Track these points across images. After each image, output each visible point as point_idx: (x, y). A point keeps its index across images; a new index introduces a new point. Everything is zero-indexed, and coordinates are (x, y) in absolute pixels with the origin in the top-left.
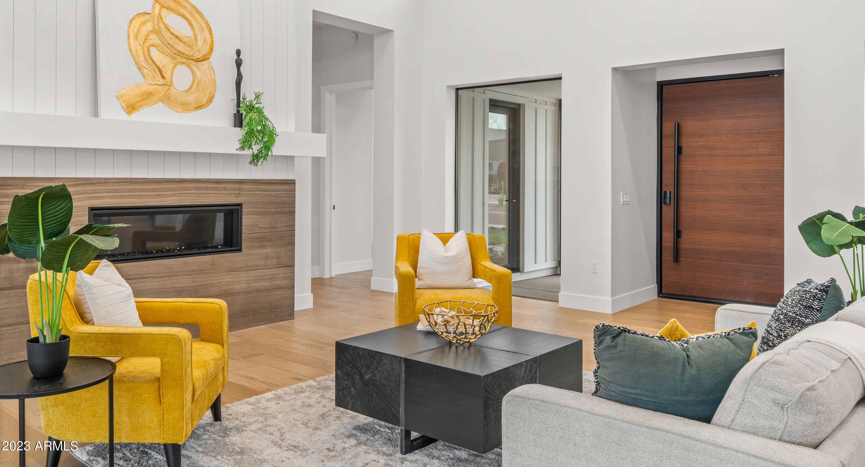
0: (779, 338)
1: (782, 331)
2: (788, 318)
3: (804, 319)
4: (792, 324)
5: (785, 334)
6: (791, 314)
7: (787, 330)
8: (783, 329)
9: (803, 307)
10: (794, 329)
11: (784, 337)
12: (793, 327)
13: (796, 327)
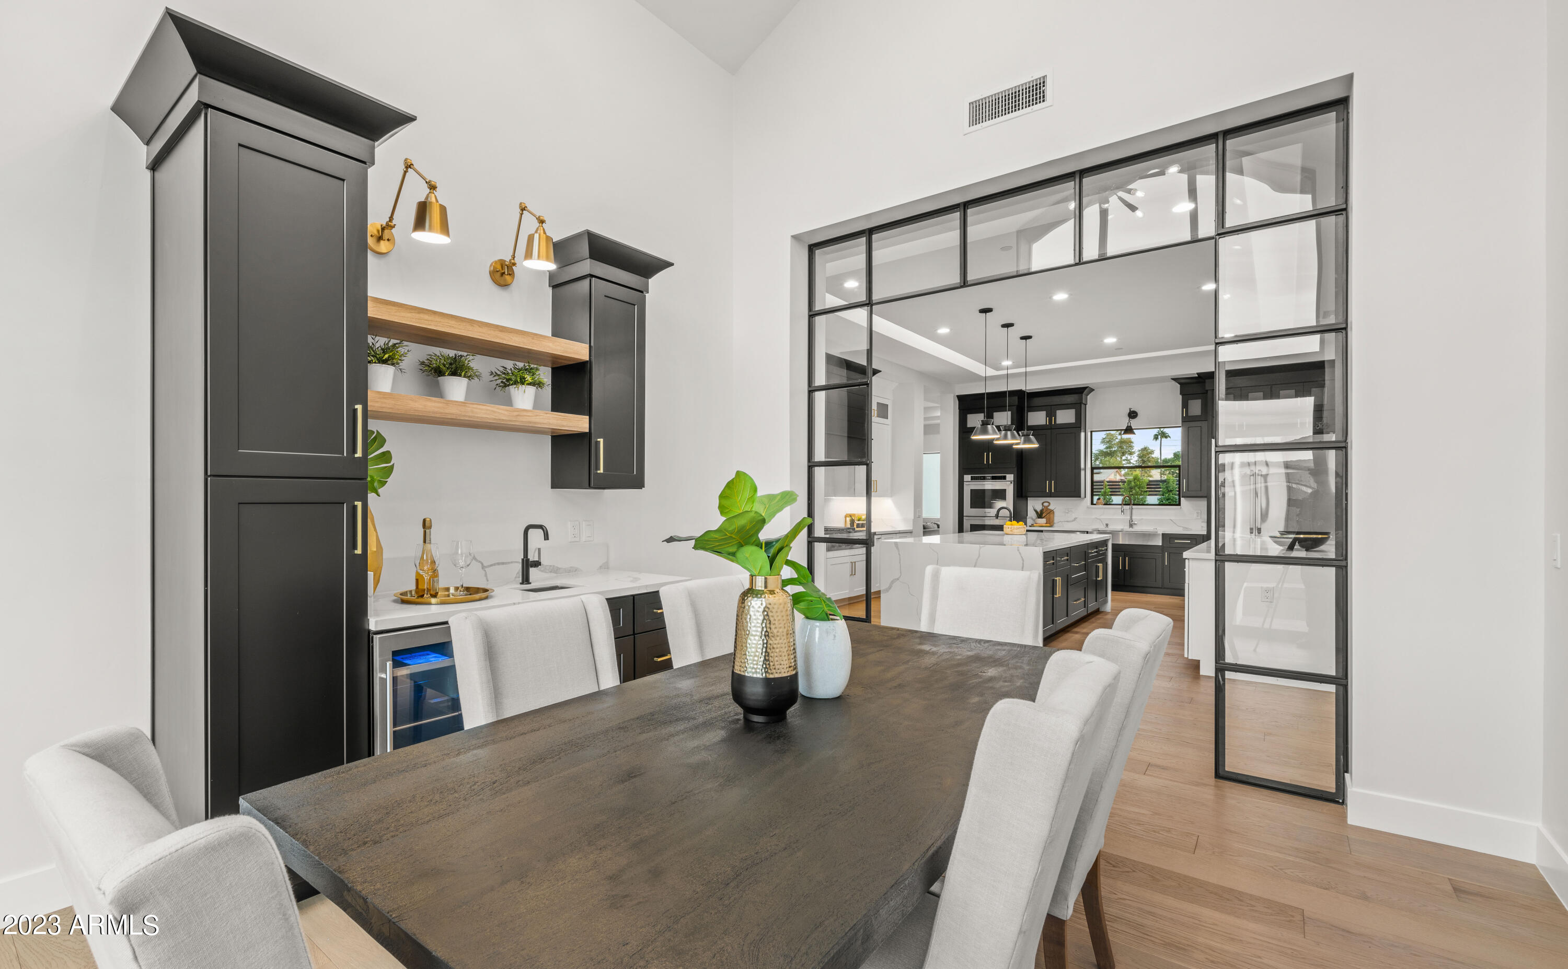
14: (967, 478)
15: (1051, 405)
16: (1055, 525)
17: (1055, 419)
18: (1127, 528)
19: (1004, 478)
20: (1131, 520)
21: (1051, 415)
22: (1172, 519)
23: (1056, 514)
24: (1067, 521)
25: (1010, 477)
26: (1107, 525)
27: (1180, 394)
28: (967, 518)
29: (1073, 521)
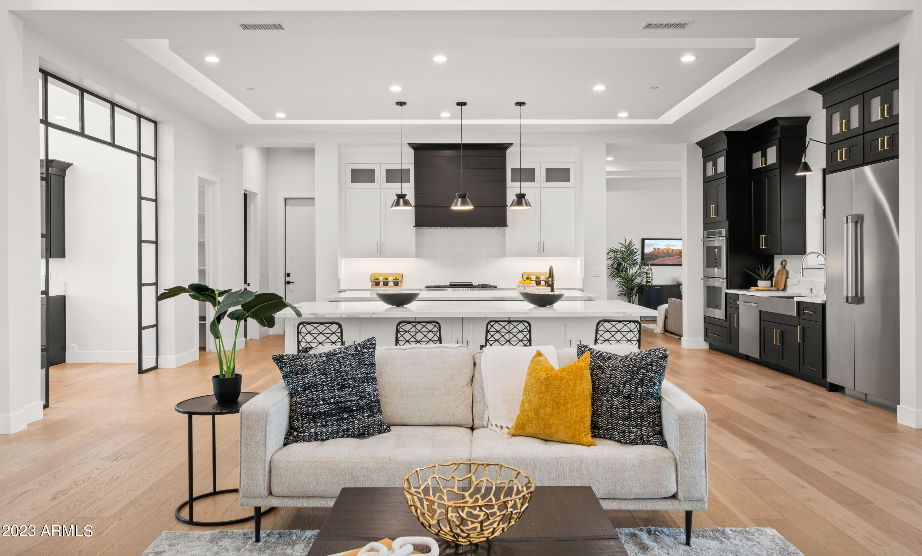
0: (364, 399)
1: (362, 392)
2: (361, 380)
3: (373, 374)
4: (368, 383)
5: (367, 392)
6: (360, 376)
7: (367, 389)
8: (362, 390)
9: (368, 366)
10: (371, 385)
11: (368, 395)
12: (370, 384)
13: (372, 383)
14: (705, 233)
15: (764, 143)
16: (788, 289)
17: (766, 160)
21: (764, 155)
25: (724, 231)
26: (811, 289)
28: (706, 279)
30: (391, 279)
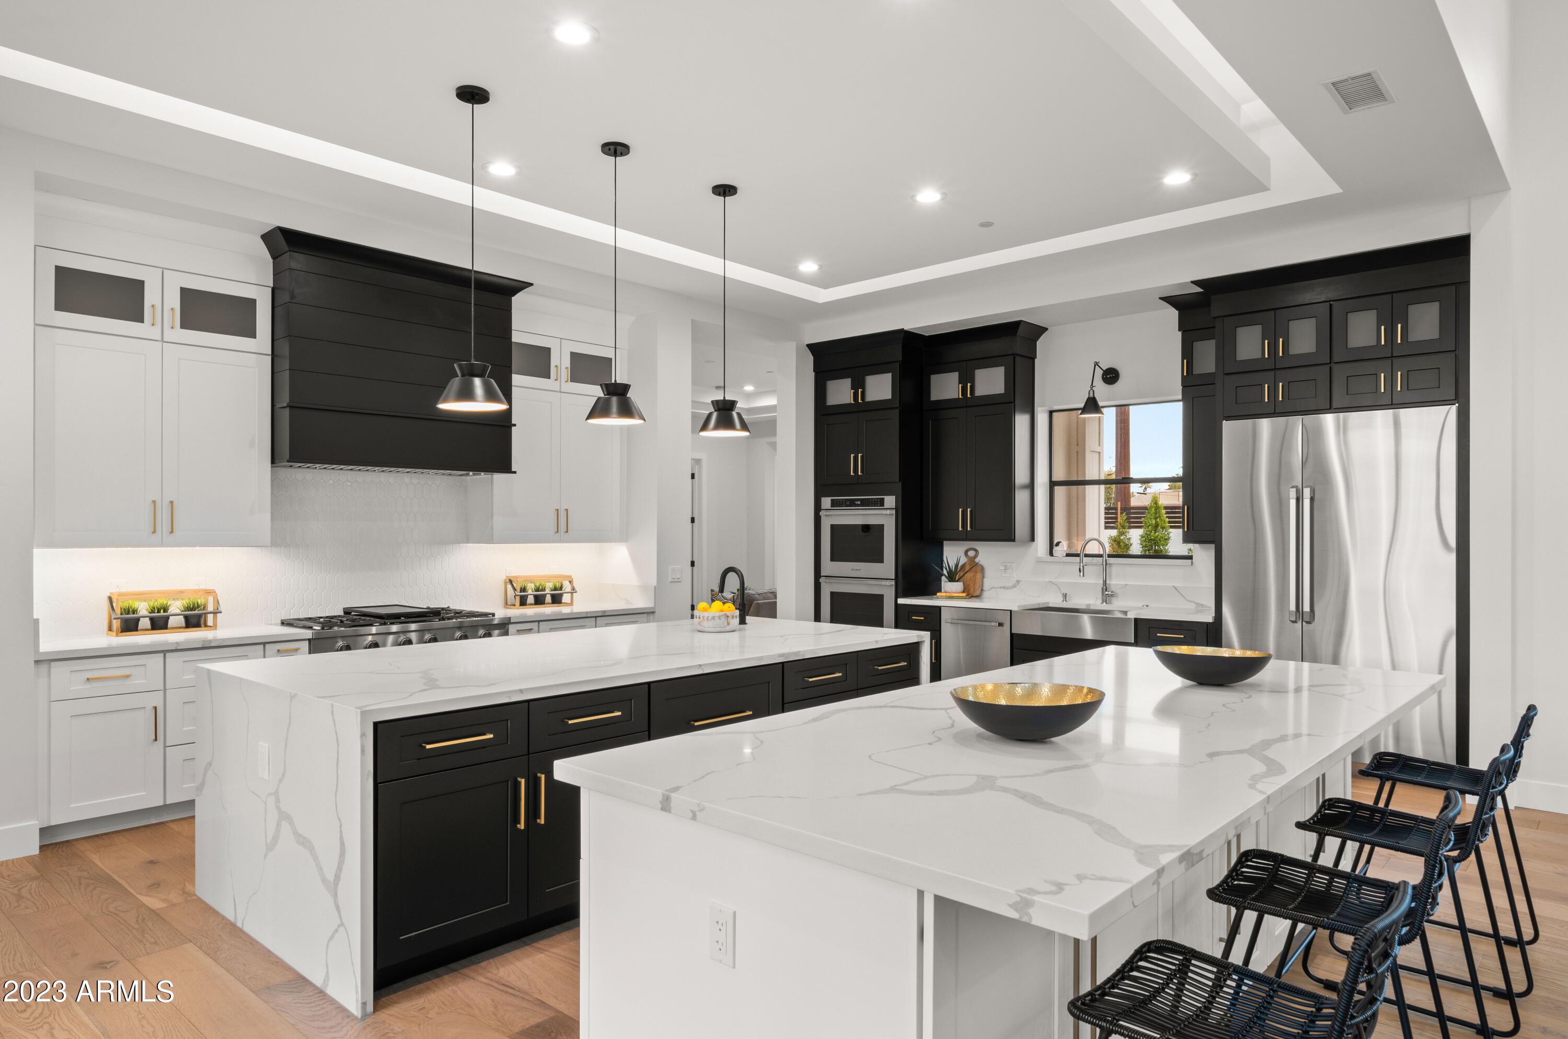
14: (826, 502)
15: (966, 361)
16: (985, 594)
17: (972, 388)
18: (1095, 602)
19: (881, 503)
20: (1105, 587)
21: (967, 379)
22: (1175, 585)
23: (988, 573)
24: (1004, 588)
25: (890, 501)
26: (1065, 596)
27: (1179, 330)
28: (828, 580)
29: (1014, 586)
30: (176, 607)
